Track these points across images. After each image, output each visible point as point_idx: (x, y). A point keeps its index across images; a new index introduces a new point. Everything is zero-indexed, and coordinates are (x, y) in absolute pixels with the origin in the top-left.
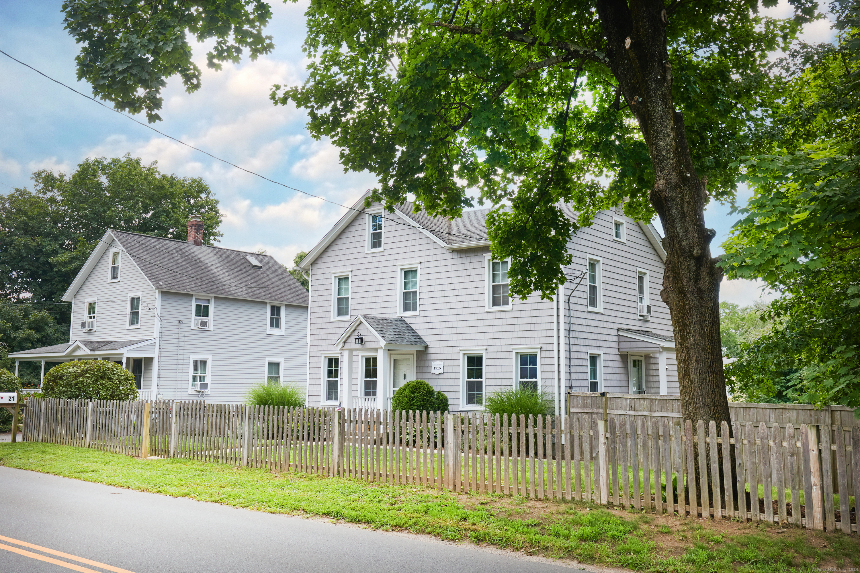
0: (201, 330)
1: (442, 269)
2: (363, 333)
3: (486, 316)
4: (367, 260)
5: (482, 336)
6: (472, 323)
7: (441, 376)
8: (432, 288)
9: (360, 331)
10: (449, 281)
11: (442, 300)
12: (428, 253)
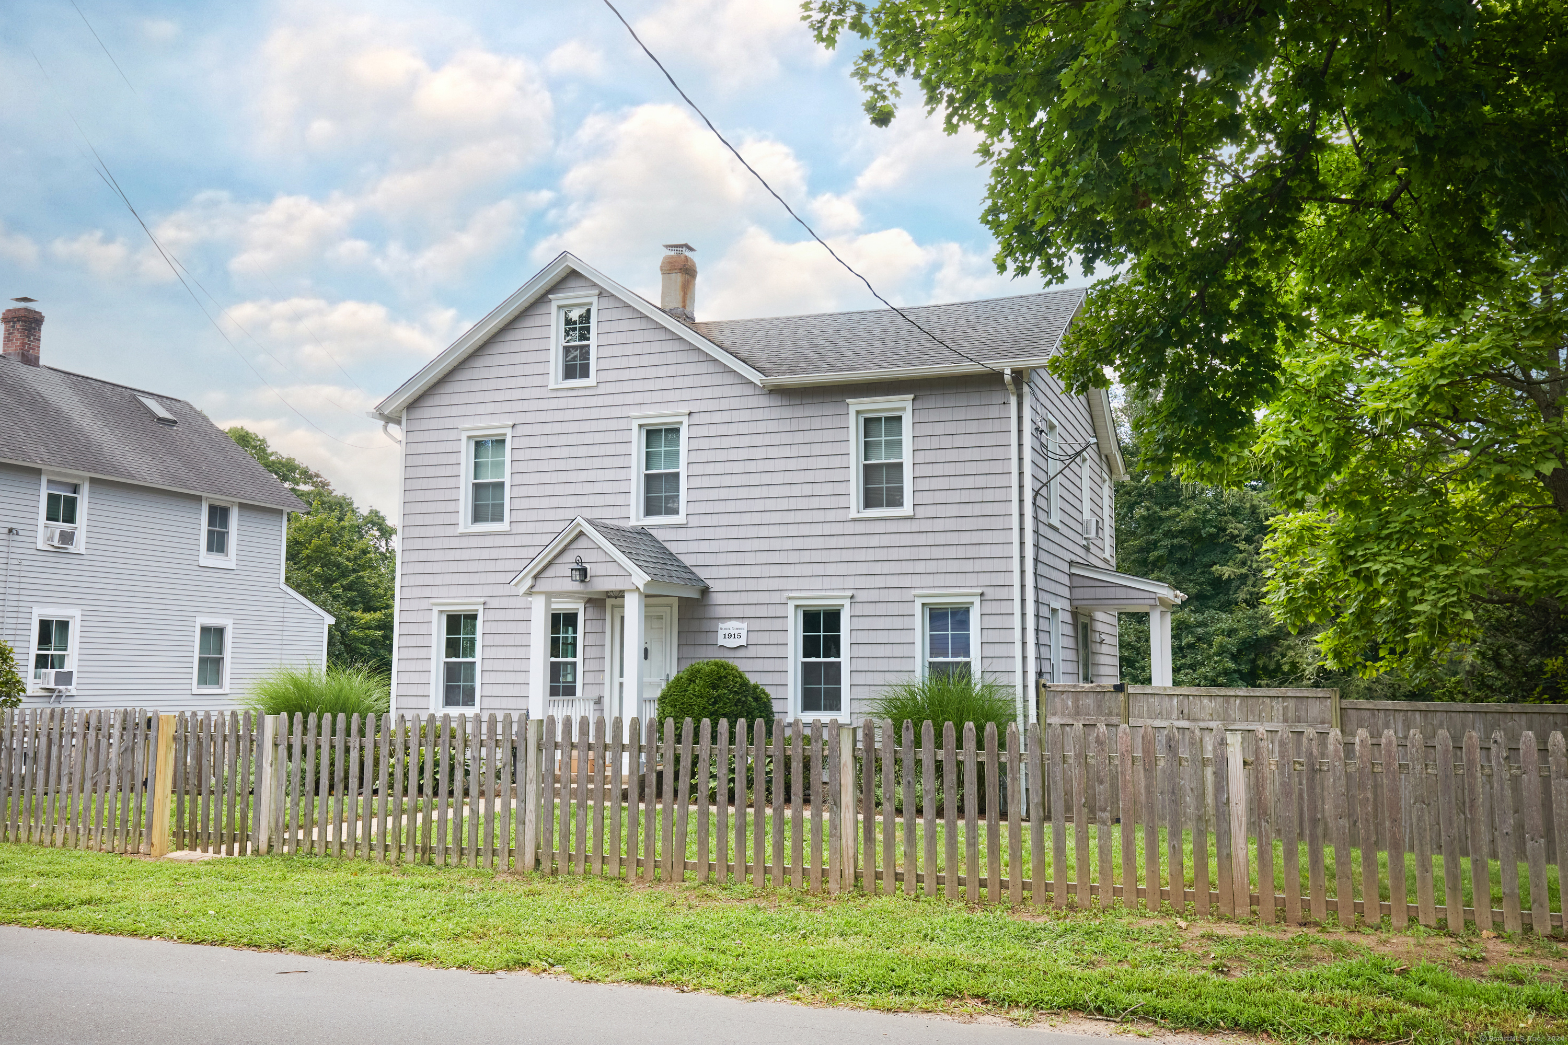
0: (58, 551)
1: (743, 428)
2: (588, 557)
3: (850, 528)
4: (554, 404)
5: (842, 569)
6: (818, 543)
7: (741, 653)
8: (719, 468)
9: (581, 553)
10: (761, 453)
11: (743, 493)
12: (708, 392)
